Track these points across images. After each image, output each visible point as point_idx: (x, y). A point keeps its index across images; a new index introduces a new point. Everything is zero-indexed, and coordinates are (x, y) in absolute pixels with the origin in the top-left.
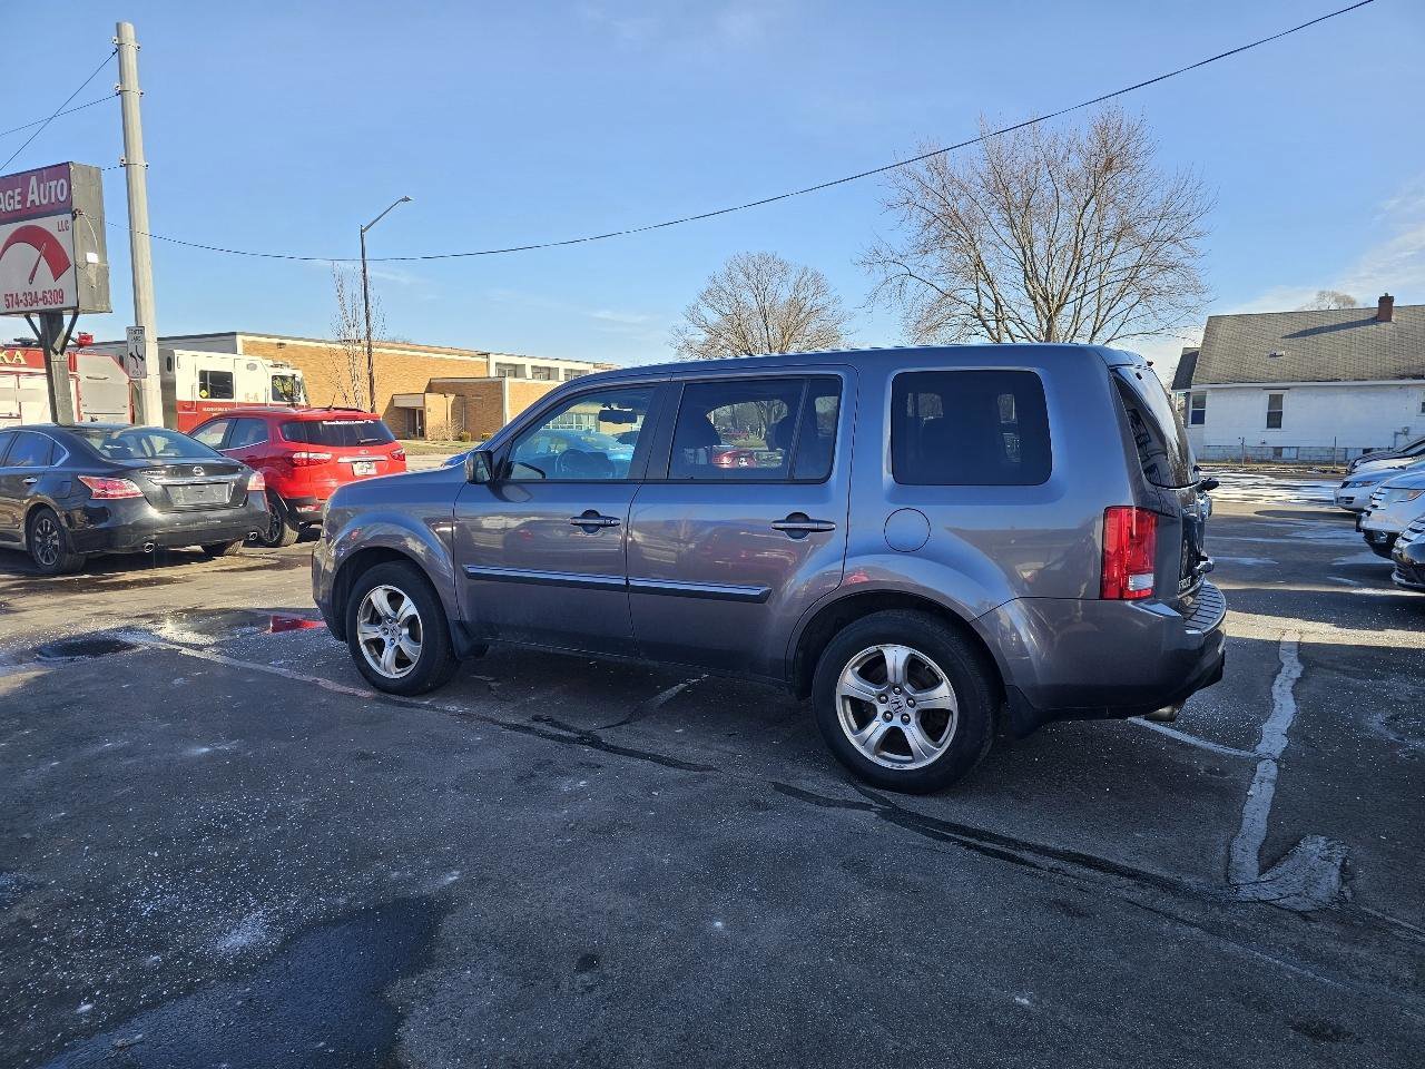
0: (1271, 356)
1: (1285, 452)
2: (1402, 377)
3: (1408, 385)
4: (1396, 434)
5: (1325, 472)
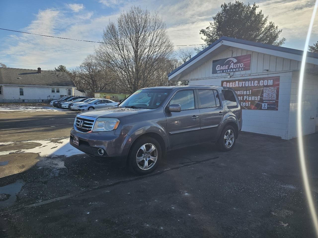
0: (17, 78)
1: (25, 101)
2: (47, 85)
3: (49, 87)
4: (48, 97)
5: (39, 105)
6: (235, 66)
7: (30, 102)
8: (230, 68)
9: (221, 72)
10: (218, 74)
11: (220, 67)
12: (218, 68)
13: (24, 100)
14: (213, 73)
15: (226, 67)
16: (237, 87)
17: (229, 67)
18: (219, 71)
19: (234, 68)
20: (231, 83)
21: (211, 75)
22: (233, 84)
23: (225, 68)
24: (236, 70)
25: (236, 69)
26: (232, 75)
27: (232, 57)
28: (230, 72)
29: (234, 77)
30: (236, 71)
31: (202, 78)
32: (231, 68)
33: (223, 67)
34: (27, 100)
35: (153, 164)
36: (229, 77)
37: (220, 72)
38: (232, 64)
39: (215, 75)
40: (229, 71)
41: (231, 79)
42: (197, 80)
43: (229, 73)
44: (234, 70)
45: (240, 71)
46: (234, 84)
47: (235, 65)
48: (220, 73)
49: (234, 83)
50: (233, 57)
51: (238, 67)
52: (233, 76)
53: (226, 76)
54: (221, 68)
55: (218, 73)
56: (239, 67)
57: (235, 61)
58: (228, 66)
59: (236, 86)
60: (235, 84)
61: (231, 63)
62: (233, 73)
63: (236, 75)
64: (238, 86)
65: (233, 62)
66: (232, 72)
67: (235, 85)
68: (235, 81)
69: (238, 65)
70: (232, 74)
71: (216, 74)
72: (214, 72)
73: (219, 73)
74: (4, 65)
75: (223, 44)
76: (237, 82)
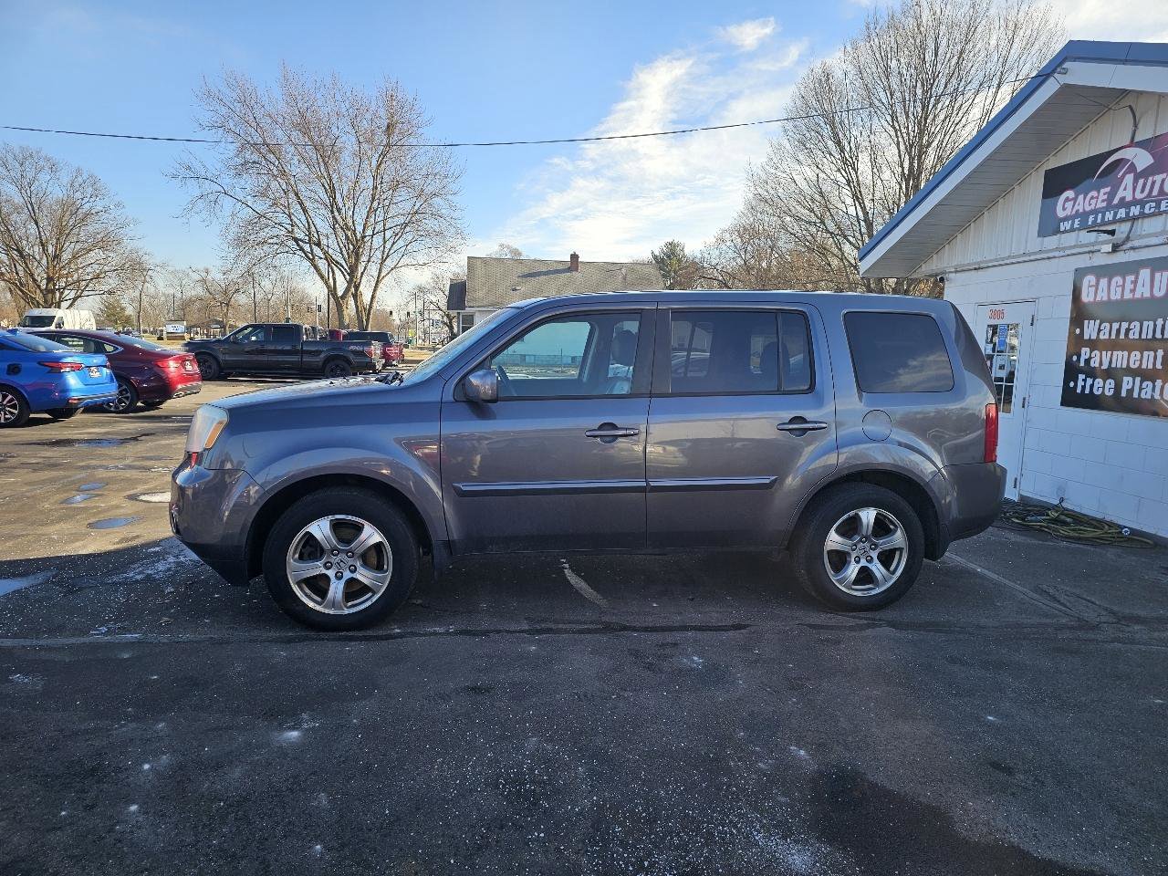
6: (1142, 191)
7: (539, 363)
8: (1116, 201)
9: (1076, 226)
10: (1063, 236)
11: (1075, 199)
12: (1064, 206)
13: (525, 356)
14: (1043, 232)
15: (1097, 198)
16: (1142, 300)
17: (1111, 195)
18: (1065, 219)
19: (1135, 202)
20: (1118, 280)
21: (1035, 243)
22: (1123, 286)
23: (1093, 201)
24: (1143, 207)
25: (1142, 203)
26: (1124, 236)
27: (1132, 144)
28: (1114, 221)
29: (1133, 248)
30: (1143, 216)
31: (996, 260)
32: (1123, 199)
33: (1085, 199)
34: (533, 358)
35: (371, 597)
36: (1108, 248)
37: (1073, 224)
38: (1129, 178)
39: (1051, 242)
40: (1109, 216)
41: (1120, 257)
42: (975, 269)
43: (1110, 228)
44: (1135, 211)
45: (1160, 213)
46: (1129, 286)
47: (1141, 181)
48: (1072, 230)
49: (1130, 278)
50: (1136, 140)
51: (1155, 193)
52: (1129, 245)
53: (1093, 244)
54: (1076, 208)
55: (1062, 229)
56: (1159, 195)
57: (1143, 159)
58: (1108, 189)
59: (1138, 295)
60: (1135, 282)
61: (1123, 176)
62: (1129, 224)
63: (1141, 237)
64: (1147, 294)
65: (1132, 168)
66: (1122, 220)
67: (1133, 291)
68: (1133, 268)
69: (1154, 183)
70: (1122, 229)
71: (1055, 238)
72: (1049, 226)
73: (1065, 232)
74: (516, 252)
75: (1070, 79)
76: (1145, 274)
